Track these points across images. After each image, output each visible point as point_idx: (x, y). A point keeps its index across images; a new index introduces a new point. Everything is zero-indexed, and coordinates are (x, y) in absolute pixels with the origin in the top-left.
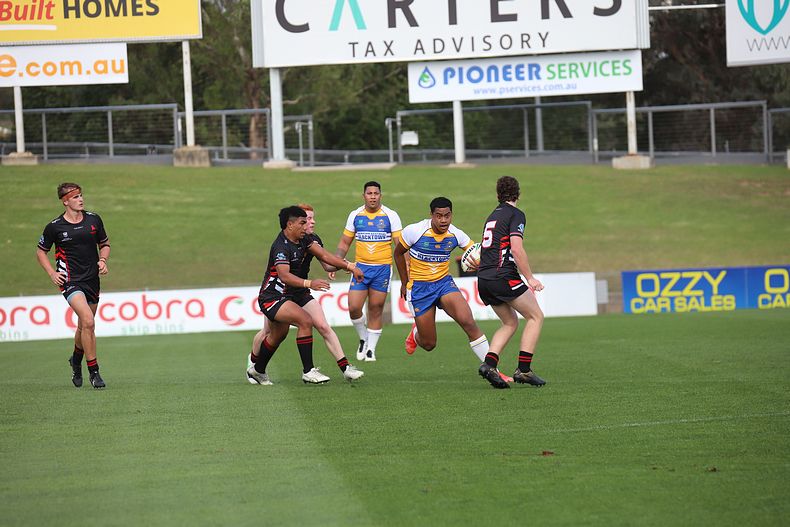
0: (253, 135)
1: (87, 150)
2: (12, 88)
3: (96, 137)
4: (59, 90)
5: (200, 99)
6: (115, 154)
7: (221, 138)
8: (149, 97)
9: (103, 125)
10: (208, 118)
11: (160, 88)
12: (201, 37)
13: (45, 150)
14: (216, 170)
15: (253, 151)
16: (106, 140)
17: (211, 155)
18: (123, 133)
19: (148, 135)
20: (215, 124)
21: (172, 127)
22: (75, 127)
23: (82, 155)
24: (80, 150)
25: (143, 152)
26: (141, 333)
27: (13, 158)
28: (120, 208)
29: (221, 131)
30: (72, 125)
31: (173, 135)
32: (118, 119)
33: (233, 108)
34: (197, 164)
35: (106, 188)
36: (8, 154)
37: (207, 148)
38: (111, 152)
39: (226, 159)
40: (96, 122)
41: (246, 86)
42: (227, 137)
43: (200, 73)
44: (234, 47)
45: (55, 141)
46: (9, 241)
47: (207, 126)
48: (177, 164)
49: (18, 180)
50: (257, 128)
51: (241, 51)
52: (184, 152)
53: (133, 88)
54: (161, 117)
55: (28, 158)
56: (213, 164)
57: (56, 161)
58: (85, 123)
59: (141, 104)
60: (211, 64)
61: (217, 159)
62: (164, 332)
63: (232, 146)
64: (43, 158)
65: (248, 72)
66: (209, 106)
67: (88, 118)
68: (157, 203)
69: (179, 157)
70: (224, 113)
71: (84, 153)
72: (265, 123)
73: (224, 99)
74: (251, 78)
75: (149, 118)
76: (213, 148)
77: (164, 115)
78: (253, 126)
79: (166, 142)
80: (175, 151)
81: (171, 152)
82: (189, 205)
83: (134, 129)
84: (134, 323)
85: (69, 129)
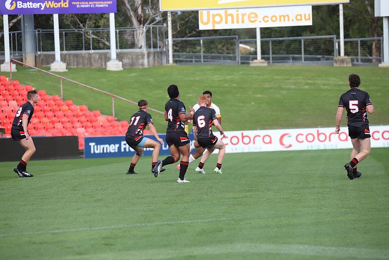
0: (374, 50)
1: (291, 58)
2: (256, 28)
3: (296, 52)
4: (278, 29)
5: (347, 33)
6: (305, 60)
7: (358, 52)
8: (323, 32)
9: (299, 46)
10: (351, 42)
11: (328, 27)
12: (349, 2)
13: (271, 59)
14: (354, 68)
15: (374, 58)
16: (301, 53)
17: (352, 60)
18: (309, 50)
19: (321, 51)
20: (355, 45)
21: (333, 47)
22: (286, 47)
23: (289, 61)
24: (288, 59)
25: (319, 59)
26: (316, 148)
27: (255, 63)
28: (307, 87)
29: (357, 49)
30: (284, 46)
31: (334, 51)
32: (307, 43)
33: (364, 37)
34: (345, 65)
35: (300, 77)
36: (253, 60)
37: (350, 57)
38: (303, 59)
39: (360, 63)
40: (296, 44)
41: (371, 25)
42: (361, 52)
43: (348, 19)
44: (365, 6)
45: (276, 54)
46: (253, 103)
47: (351, 46)
48: (335, 65)
49: (257, 73)
50: (376, 47)
51: (369, 9)
52: (339, 59)
53: (314, 28)
54: (327, 42)
55: (263, 62)
56: (353, 65)
57: (276, 64)
58: (290, 45)
59: (318, 35)
60: (354, 15)
61: (355, 63)
62: (327, 148)
63: (363, 56)
64: (269, 62)
65: (371, 19)
66: (352, 36)
67: (292, 43)
68: (325, 85)
69: (336, 62)
70: (359, 40)
71: (290, 60)
72: (380, 45)
73: (359, 33)
74: (373, 22)
75: (322, 42)
76: (354, 57)
77: (330, 41)
78: (374, 46)
79: (330, 55)
80: (334, 58)
81: (332, 59)
82: (341, 85)
83: (314, 48)
84: (312, 144)
85: (283, 48)
